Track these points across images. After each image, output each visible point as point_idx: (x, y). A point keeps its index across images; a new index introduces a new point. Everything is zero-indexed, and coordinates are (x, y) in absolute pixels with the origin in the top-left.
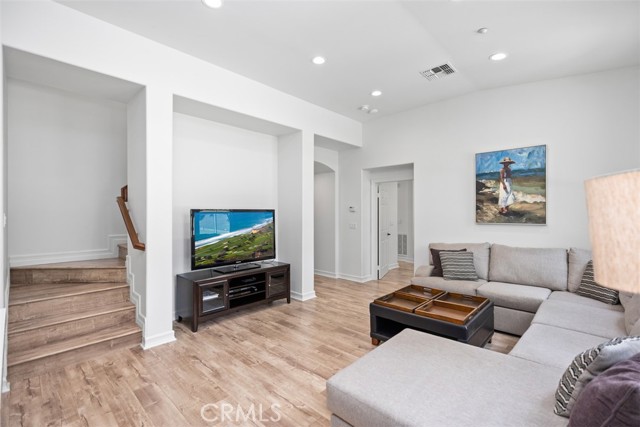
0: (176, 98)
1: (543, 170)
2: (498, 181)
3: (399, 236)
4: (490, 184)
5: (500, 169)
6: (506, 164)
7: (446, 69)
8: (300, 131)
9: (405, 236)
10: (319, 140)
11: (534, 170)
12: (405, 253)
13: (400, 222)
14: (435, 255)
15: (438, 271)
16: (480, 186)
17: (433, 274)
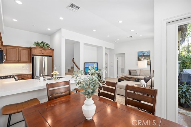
0: (84, 43)
1: (150, 55)
2: (142, 57)
3: (122, 69)
4: (140, 58)
5: (142, 55)
6: (143, 54)
7: (132, 37)
8: (102, 47)
9: (123, 69)
10: (106, 48)
11: (148, 55)
12: (123, 73)
13: (122, 65)
14: (130, 71)
15: (130, 74)
16: (138, 58)
17: (129, 75)
